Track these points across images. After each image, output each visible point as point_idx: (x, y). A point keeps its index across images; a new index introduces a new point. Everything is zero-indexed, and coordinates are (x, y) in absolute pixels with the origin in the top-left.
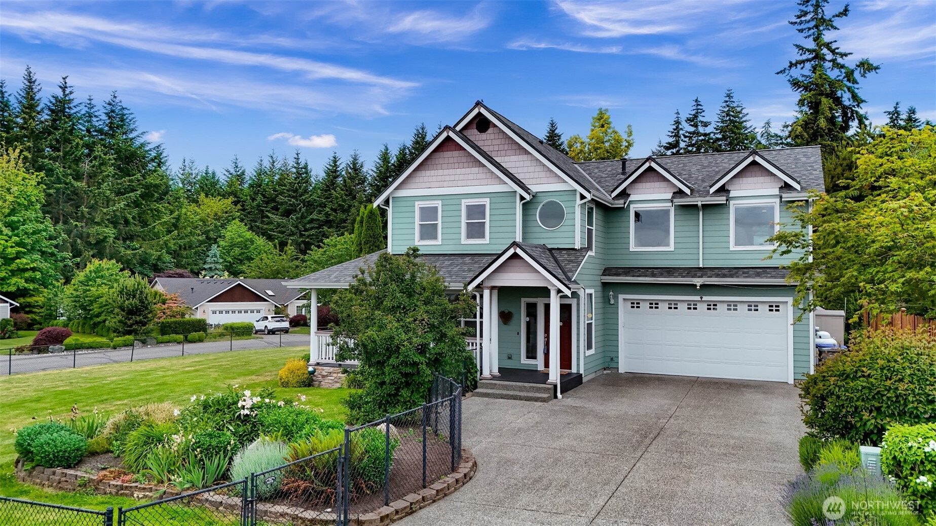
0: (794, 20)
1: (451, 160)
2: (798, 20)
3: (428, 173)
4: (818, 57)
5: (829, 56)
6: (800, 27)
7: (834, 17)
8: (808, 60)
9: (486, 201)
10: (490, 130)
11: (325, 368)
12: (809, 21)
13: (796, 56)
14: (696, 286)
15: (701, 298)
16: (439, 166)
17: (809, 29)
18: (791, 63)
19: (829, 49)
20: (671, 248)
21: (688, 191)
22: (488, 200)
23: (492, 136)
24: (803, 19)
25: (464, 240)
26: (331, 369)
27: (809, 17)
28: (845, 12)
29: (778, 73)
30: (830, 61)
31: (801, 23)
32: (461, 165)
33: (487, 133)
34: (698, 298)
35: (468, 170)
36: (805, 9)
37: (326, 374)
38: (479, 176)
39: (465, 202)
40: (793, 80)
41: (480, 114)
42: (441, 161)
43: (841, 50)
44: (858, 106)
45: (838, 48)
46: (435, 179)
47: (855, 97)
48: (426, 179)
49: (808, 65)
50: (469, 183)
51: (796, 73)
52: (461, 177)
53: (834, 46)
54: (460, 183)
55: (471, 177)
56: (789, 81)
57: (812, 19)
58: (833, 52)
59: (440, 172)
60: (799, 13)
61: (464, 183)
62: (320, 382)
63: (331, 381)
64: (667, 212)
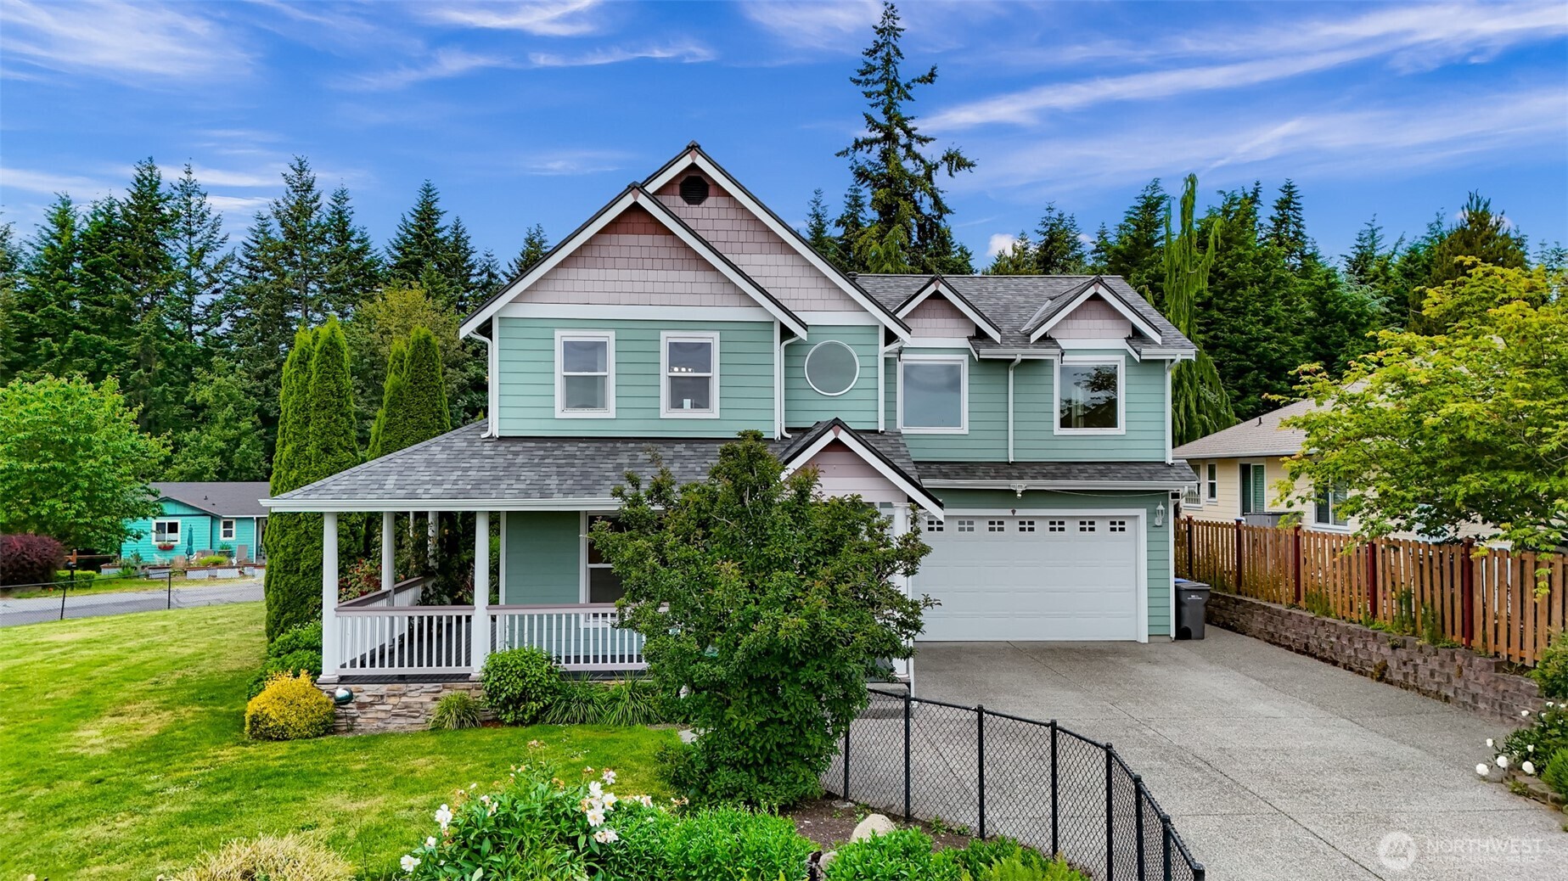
0: (857, 76)
1: (636, 252)
2: (863, 78)
3: (583, 273)
4: (890, 137)
5: (903, 140)
6: (868, 89)
7: (914, 81)
8: (877, 141)
9: (713, 338)
10: (710, 201)
11: (365, 687)
12: (876, 83)
13: (865, 133)
14: (1014, 492)
15: (1014, 512)
16: (609, 262)
17: (879, 95)
18: (857, 141)
19: (904, 129)
20: (964, 429)
21: (996, 336)
22: (716, 335)
23: (714, 213)
24: (870, 77)
25: (665, 411)
26: (383, 689)
27: (876, 76)
28: (930, 78)
29: (838, 155)
30: (903, 146)
31: (867, 82)
32: (658, 263)
33: (702, 205)
34: (1008, 512)
35: (673, 275)
36: (873, 63)
37: (369, 700)
38: (697, 288)
39: (666, 338)
40: (859, 168)
41: (693, 167)
42: (613, 251)
43: (920, 132)
44: (940, 217)
45: (915, 129)
46: (598, 286)
47: (937, 203)
48: (579, 286)
49: (877, 149)
50: (675, 299)
51: (861, 156)
52: (659, 287)
53: (910, 125)
54: (655, 299)
55: (679, 288)
56: (852, 168)
57: (881, 80)
58: (908, 133)
59: (612, 274)
60: (864, 68)
61: (665, 299)
62: (353, 719)
63: (383, 715)
64: (954, 371)
